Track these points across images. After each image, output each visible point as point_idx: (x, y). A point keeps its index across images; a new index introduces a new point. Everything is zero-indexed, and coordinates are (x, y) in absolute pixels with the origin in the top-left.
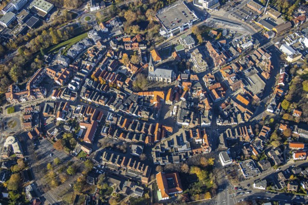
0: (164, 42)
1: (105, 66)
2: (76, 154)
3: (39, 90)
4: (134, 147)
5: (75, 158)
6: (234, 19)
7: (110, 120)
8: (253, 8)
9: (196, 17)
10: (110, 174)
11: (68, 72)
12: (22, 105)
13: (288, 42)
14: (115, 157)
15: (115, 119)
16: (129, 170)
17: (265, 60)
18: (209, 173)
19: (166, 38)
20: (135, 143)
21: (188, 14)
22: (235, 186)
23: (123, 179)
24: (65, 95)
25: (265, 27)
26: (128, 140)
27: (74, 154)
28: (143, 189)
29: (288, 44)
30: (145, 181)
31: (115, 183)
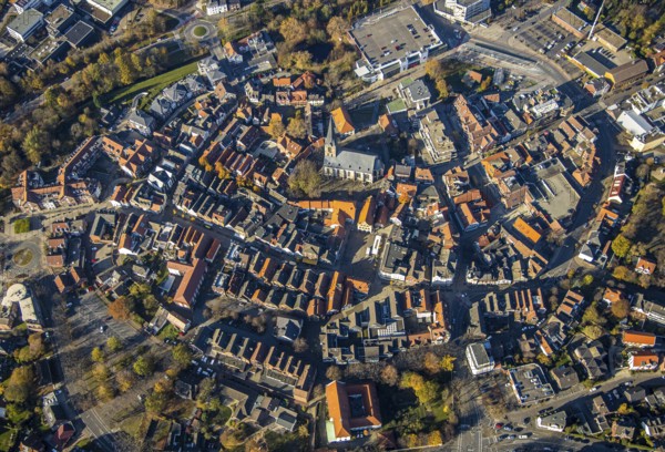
0: (363, 92)
1: (231, 138)
2: (157, 329)
3: (84, 186)
4: (282, 322)
5: (153, 337)
6: (522, 47)
7: (234, 258)
8: (564, 24)
9: (438, 39)
10: (227, 378)
11: (150, 149)
12: (47, 216)
13: (637, 105)
14: (239, 342)
15: (245, 258)
16: (269, 372)
17: (583, 145)
18: (442, 389)
19: (368, 84)
20: (284, 314)
21: (420, 32)
22: (497, 421)
23: (253, 391)
24: (140, 199)
25: (588, 70)
26: (270, 306)
27: (151, 330)
28: (295, 415)
29: (637, 111)
30: (300, 397)
31: (236, 399)
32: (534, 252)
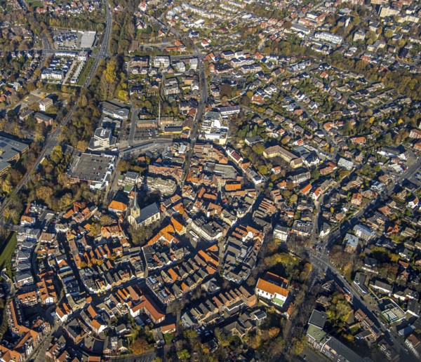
0: (106, 195)
1: (81, 248)
3: (41, 321)
6: (141, 141)
7: (154, 284)
8: (143, 125)
9: (111, 156)
11: (50, 281)
13: (206, 130)
17: (210, 151)
19: (104, 190)
21: (100, 159)
24: (78, 302)
25: (174, 132)
29: (209, 132)
32: (246, 190)
